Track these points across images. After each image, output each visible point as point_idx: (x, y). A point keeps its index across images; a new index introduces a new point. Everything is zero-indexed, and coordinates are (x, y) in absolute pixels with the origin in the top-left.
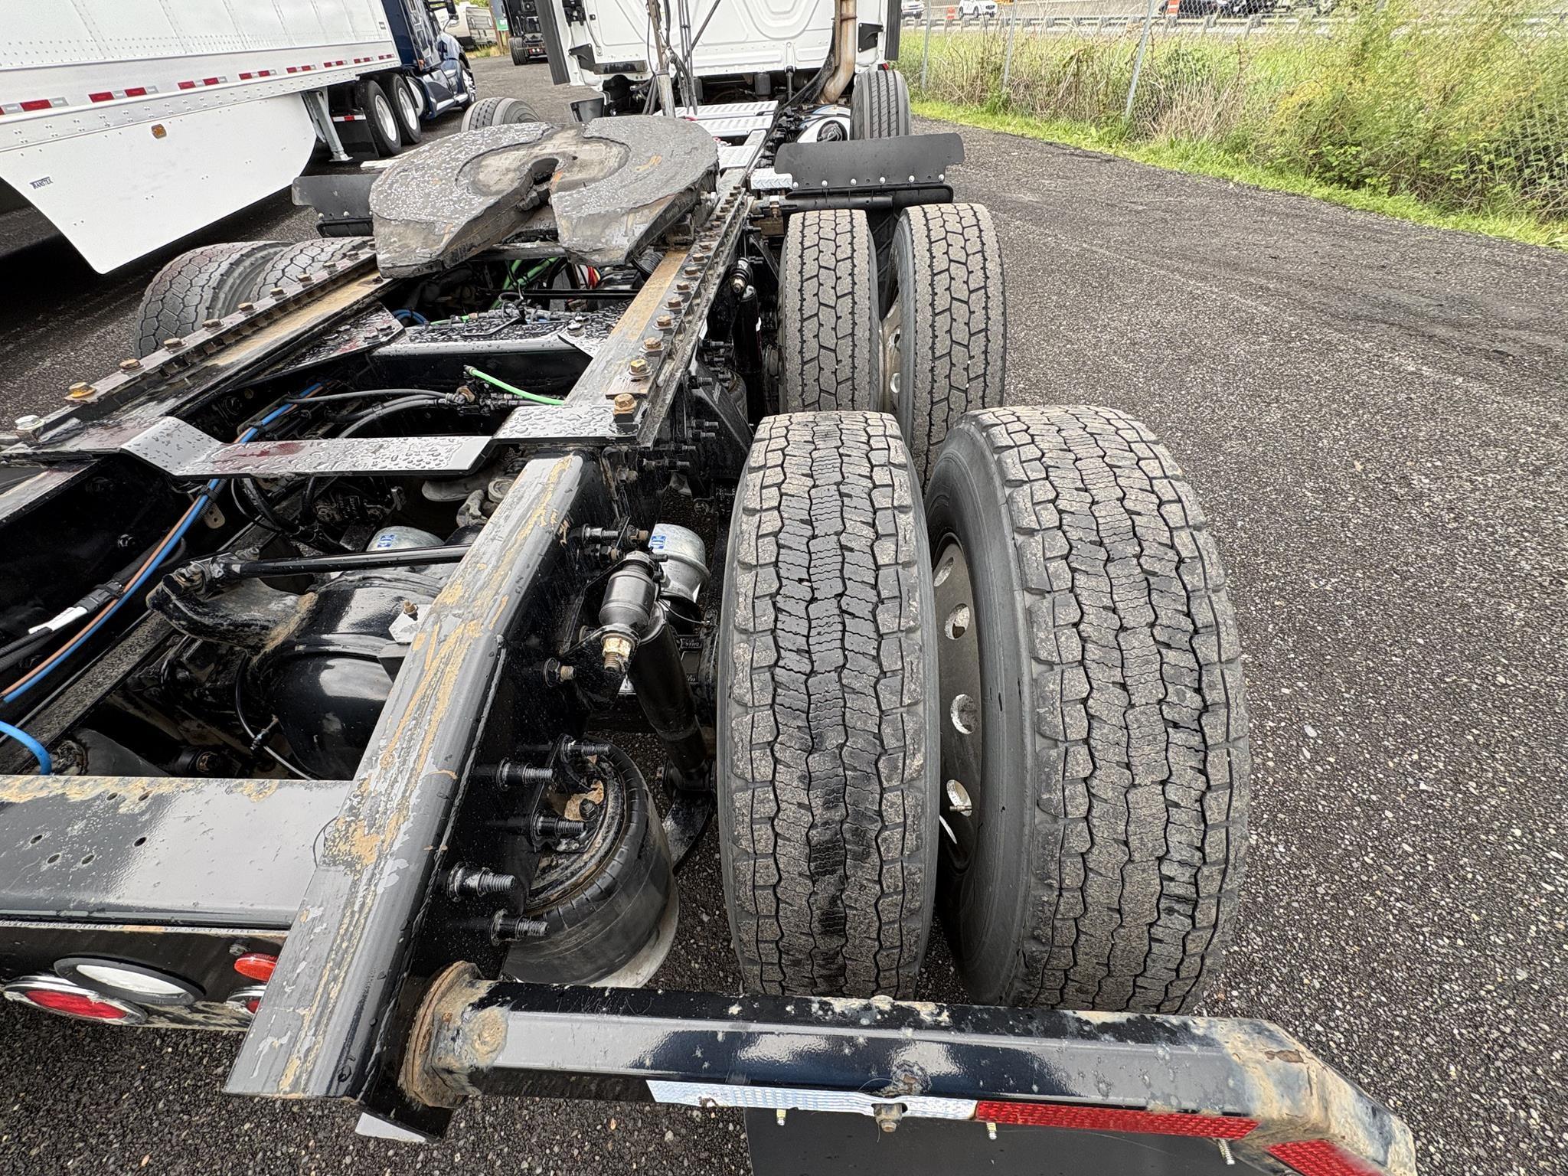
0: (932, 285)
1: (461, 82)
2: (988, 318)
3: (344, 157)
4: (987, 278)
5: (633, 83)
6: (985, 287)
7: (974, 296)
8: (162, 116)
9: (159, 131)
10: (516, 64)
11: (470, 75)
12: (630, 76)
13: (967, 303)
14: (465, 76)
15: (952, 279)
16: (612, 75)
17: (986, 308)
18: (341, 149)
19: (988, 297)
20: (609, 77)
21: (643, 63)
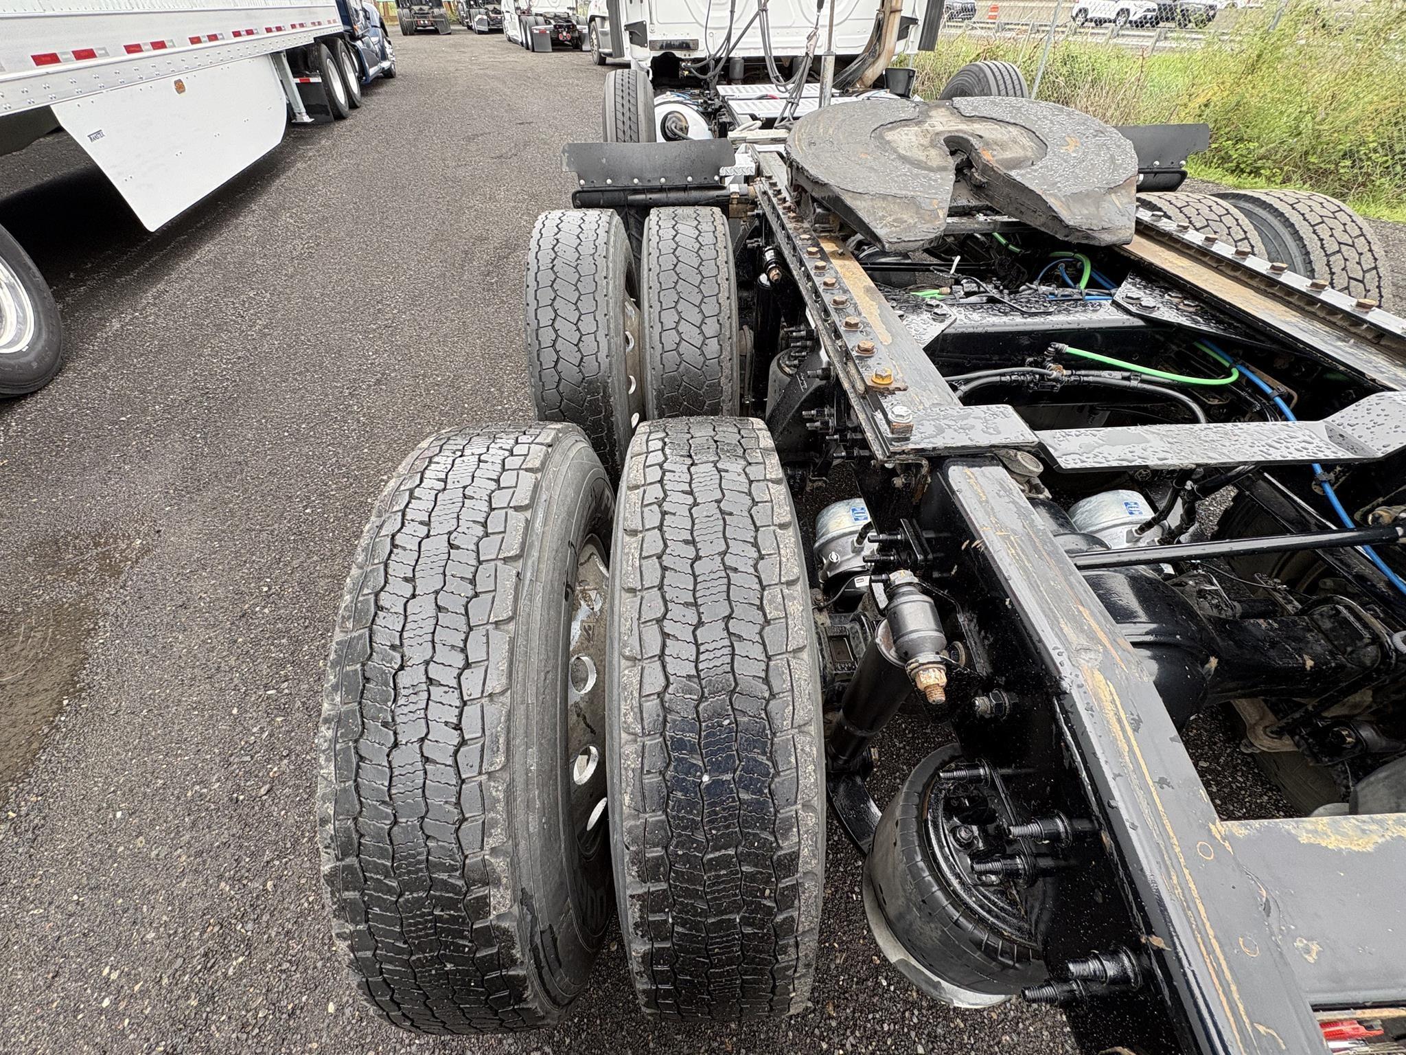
0: (1328, 265)
1: (383, 49)
2: (1381, 296)
3: (307, 119)
4: (1376, 259)
5: (683, 60)
6: (1375, 268)
7: (1368, 276)
8: (180, 72)
9: (180, 87)
10: (405, 34)
11: (389, 43)
12: (679, 54)
13: (1362, 282)
14: (386, 44)
15: (1346, 260)
16: (662, 52)
17: (1379, 287)
18: (303, 110)
19: (1380, 277)
20: (658, 53)
21: (696, 42)
